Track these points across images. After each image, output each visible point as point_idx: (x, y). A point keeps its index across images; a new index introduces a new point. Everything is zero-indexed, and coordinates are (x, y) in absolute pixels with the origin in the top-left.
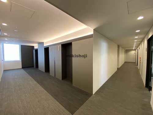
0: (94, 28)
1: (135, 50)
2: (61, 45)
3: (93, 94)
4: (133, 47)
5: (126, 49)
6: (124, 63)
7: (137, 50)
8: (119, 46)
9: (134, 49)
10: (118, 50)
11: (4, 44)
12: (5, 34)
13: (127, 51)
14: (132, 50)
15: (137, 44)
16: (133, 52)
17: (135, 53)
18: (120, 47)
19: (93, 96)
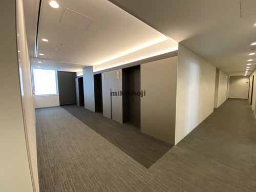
0: (180, 41)
1: (248, 77)
2: (121, 70)
3: (175, 144)
4: (244, 72)
5: (231, 75)
6: (227, 100)
7: (251, 78)
8: (218, 70)
9: (246, 75)
10: (216, 77)
11: (34, 70)
12: (41, 54)
13: (233, 79)
14: (243, 77)
15: (253, 66)
16: (244, 81)
17: (247, 83)
18: (220, 72)
19: (174, 147)
